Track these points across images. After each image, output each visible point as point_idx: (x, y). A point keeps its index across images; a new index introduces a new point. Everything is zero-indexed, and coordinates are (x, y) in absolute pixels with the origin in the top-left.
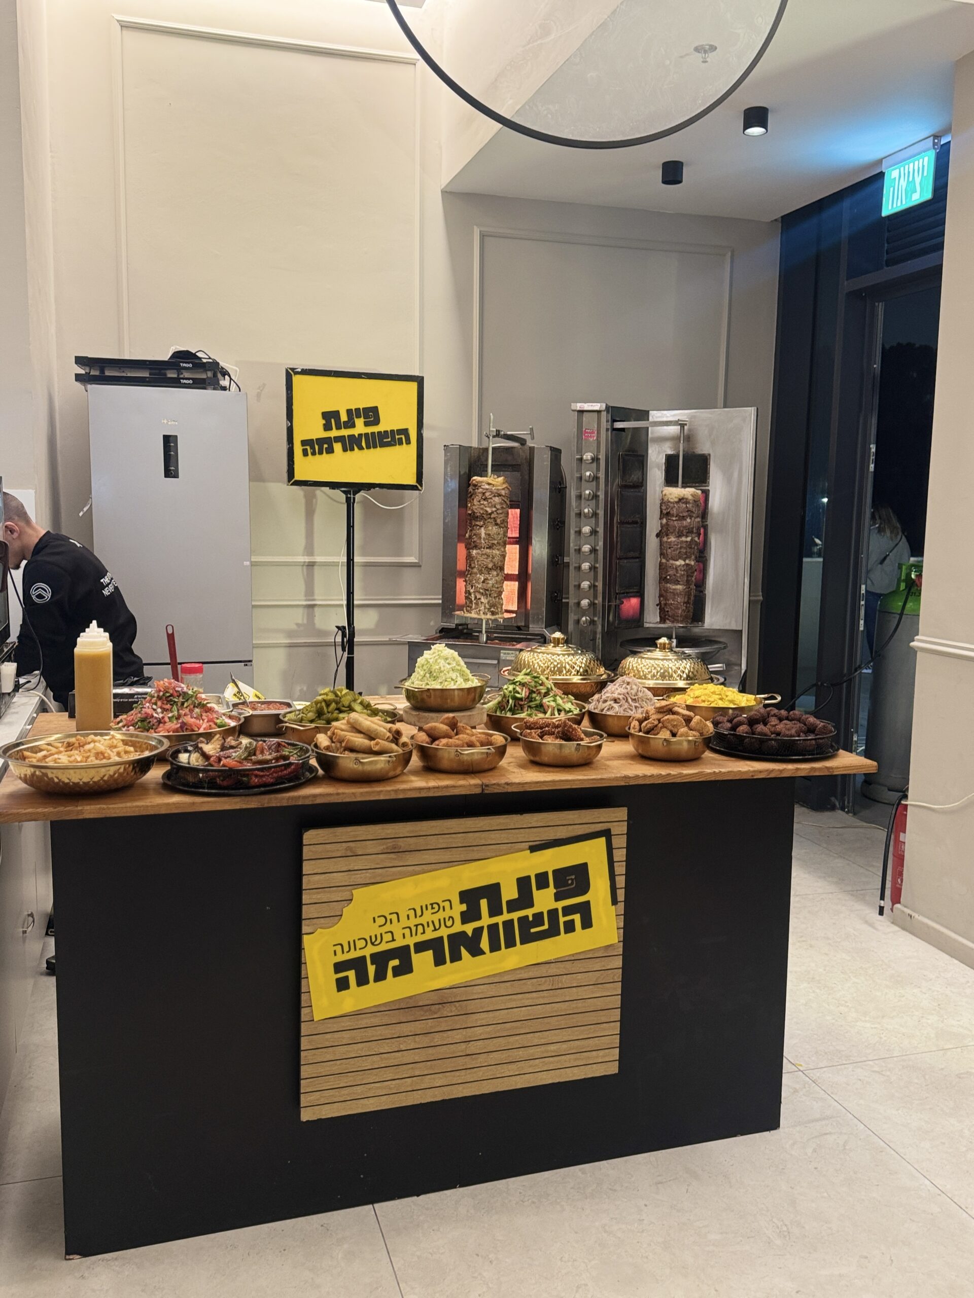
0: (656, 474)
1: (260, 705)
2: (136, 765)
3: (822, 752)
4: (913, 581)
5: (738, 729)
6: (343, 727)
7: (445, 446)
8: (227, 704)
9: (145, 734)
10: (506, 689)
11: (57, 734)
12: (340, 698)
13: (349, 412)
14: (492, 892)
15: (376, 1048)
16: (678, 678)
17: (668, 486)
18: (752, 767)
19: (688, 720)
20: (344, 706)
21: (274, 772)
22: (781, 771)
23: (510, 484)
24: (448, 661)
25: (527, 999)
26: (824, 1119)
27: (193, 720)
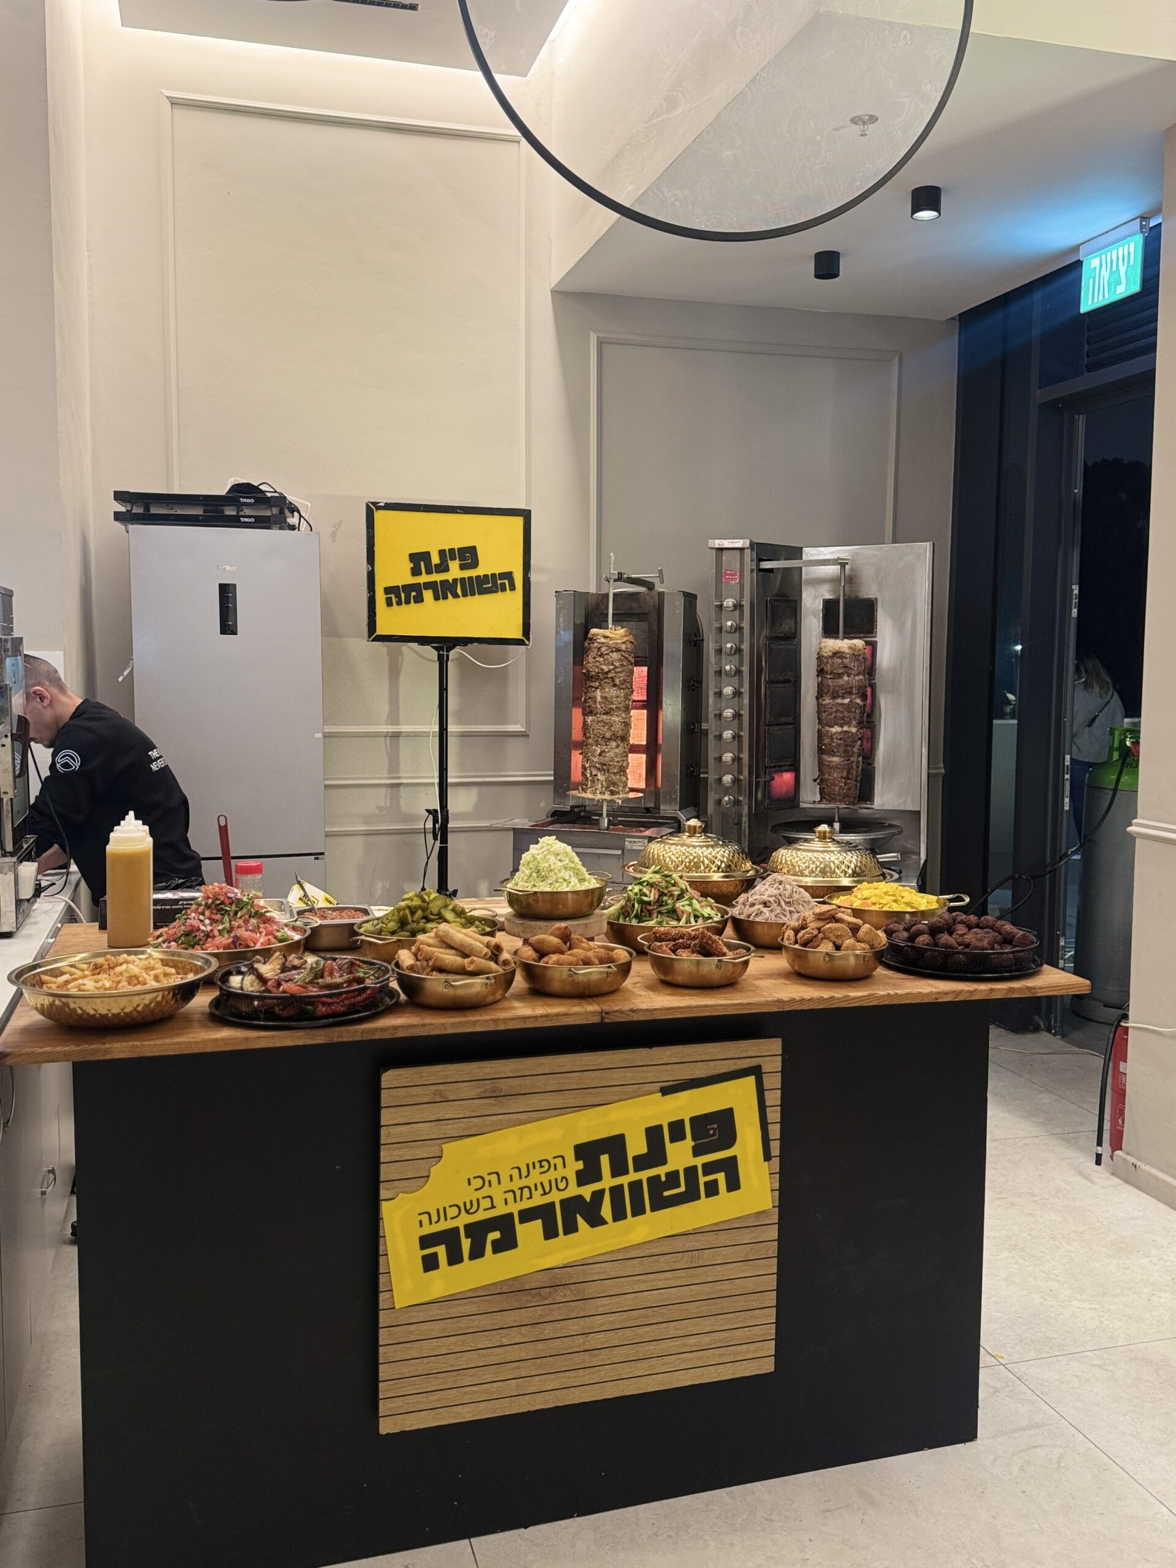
0: (811, 623)
1: (330, 912)
2: (176, 992)
3: (1022, 969)
4: (1128, 749)
5: (917, 940)
6: (431, 941)
7: (556, 592)
8: (291, 912)
9: (190, 951)
10: (631, 890)
11: (82, 953)
12: (428, 904)
13: (442, 553)
14: (615, 1145)
15: (471, 1342)
16: (842, 875)
17: (827, 638)
18: (936, 988)
19: (855, 929)
20: (432, 914)
21: (345, 999)
22: (971, 993)
23: (636, 637)
24: (559, 858)
25: (661, 1280)
26: (1033, 1427)
27: (249, 933)
